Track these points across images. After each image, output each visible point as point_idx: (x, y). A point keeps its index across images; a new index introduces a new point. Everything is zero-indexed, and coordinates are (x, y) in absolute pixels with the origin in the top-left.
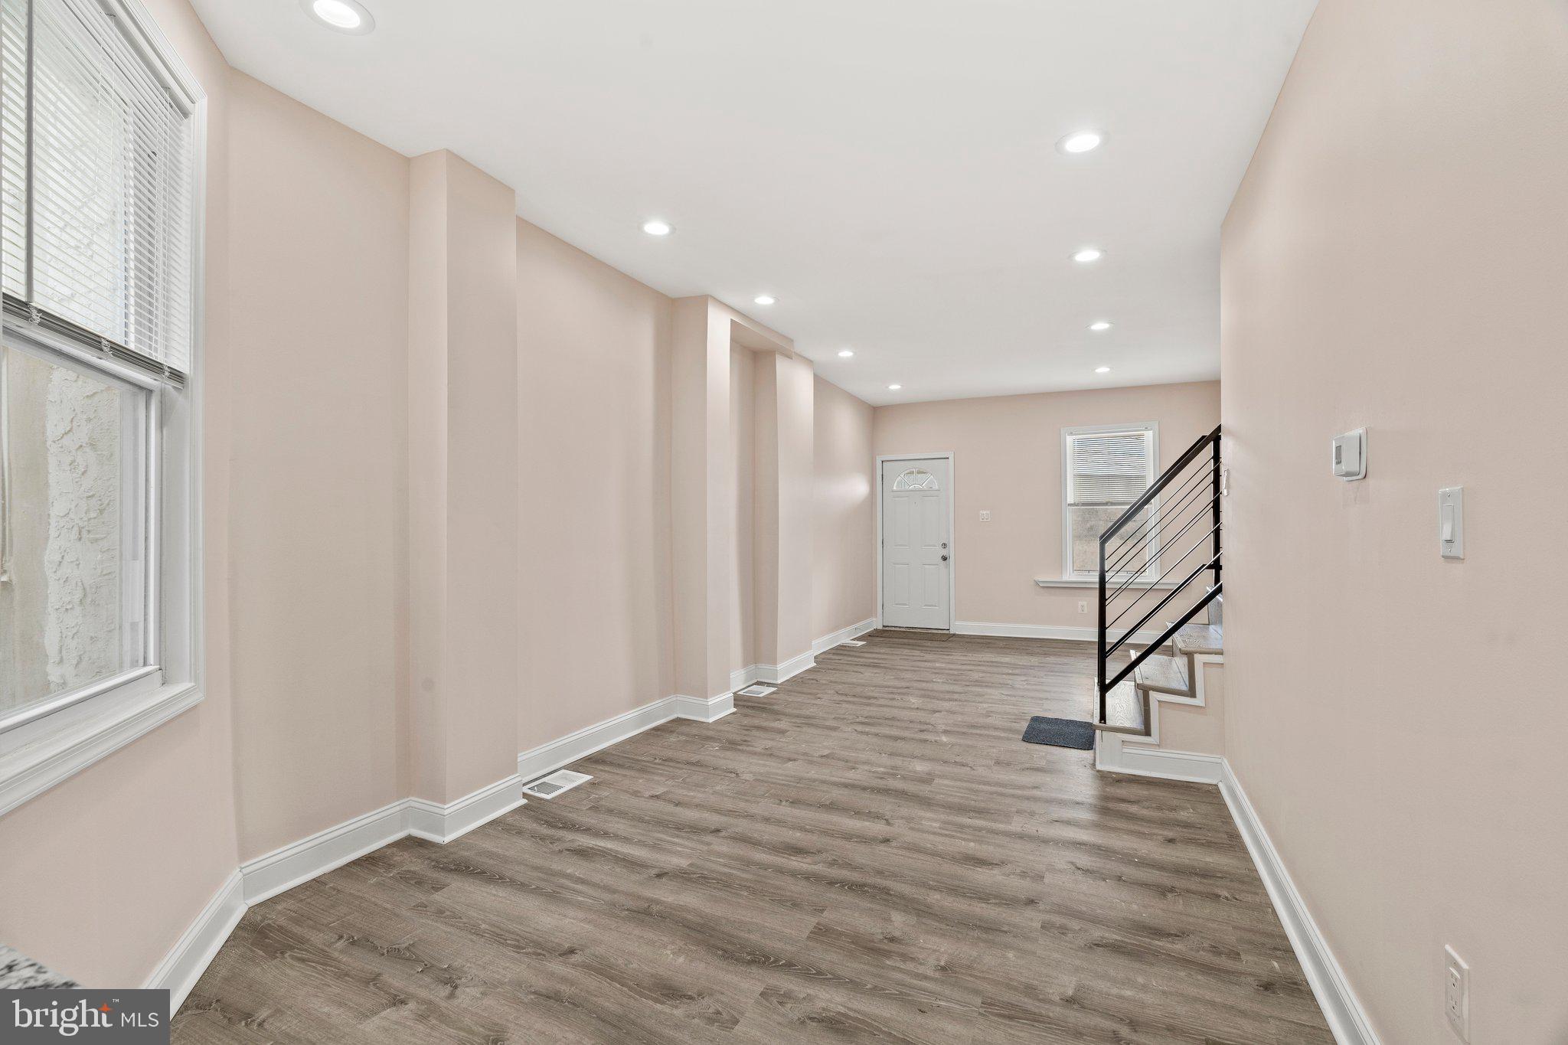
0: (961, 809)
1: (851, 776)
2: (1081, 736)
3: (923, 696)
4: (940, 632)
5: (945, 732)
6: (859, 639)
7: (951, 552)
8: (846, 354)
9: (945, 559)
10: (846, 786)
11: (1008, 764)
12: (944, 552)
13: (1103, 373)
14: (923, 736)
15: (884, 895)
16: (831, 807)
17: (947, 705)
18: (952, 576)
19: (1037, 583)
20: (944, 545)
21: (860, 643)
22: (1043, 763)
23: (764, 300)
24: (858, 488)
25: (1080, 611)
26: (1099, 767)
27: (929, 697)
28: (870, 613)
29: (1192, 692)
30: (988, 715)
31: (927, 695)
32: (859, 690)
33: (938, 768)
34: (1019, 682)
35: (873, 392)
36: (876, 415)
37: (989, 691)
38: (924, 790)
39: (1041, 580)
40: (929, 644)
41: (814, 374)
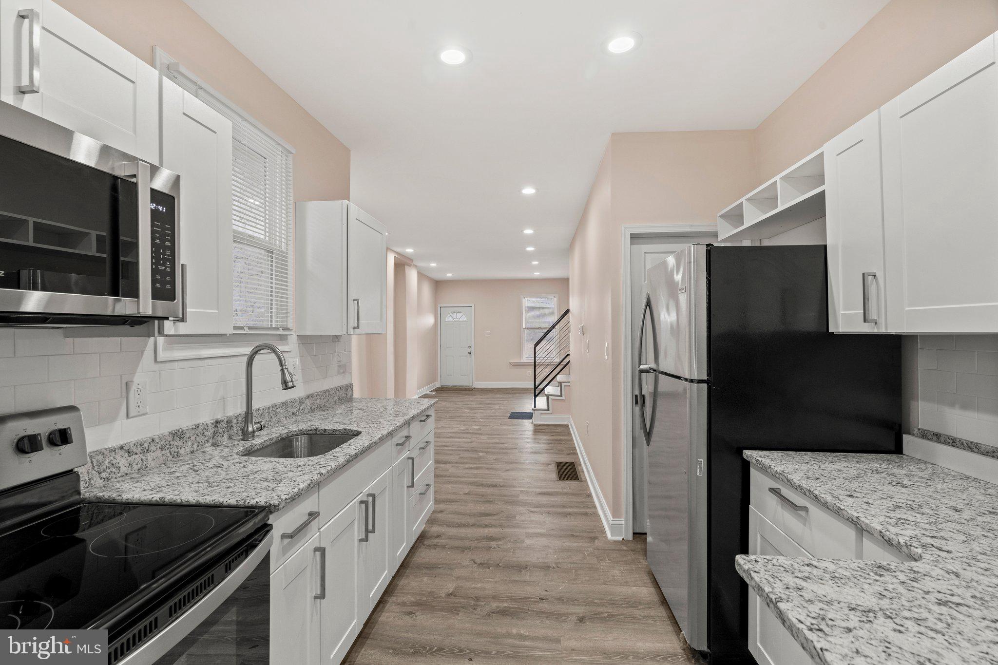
0: (491, 435)
1: (453, 431)
2: (529, 416)
3: (469, 409)
4: (468, 387)
5: (481, 418)
6: (432, 391)
7: (473, 350)
8: (433, 265)
9: (470, 353)
10: (453, 433)
11: (505, 425)
12: (470, 350)
13: (537, 274)
14: (473, 420)
15: (476, 451)
16: (451, 437)
17: (480, 411)
18: (473, 361)
19: (510, 363)
20: (470, 347)
21: (434, 393)
22: (516, 423)
23: (410, 251)
24: (429, 320)
25: (528, 375)
26: (534, 423)
27: (471, 409)
28: (434, 380)
29: (561, 396)
30: (495, 413)
31: (470, 408)
32: (442, 409)
33: (481, 427)
34: (505, 403)
35: (438, 276)
36: (438, 285)
37: (495, 406)
38: (479, 432)
39: (512, 362)
40: (464, 392)
41: (418, 272)
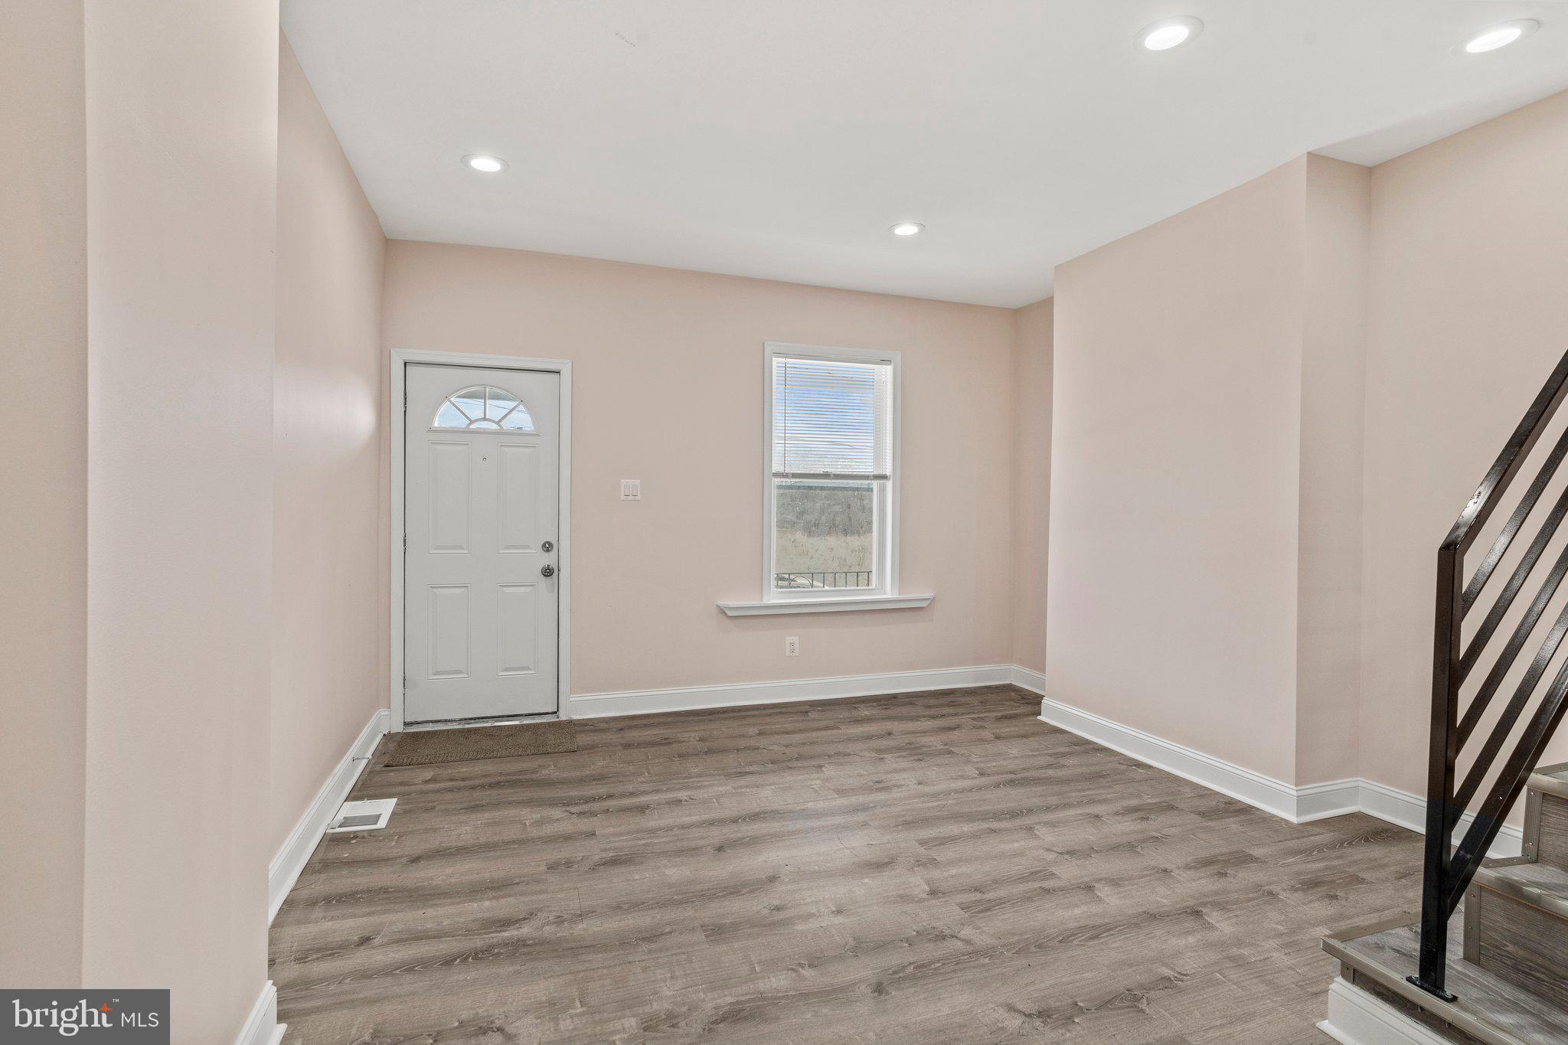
7: (559, 559)
9: (548, 572)
12: (548, 559)
18: (565, 606)
19: (722, 611)
20: (547, 547)
25: (788, 653)
39: (728, 604)
